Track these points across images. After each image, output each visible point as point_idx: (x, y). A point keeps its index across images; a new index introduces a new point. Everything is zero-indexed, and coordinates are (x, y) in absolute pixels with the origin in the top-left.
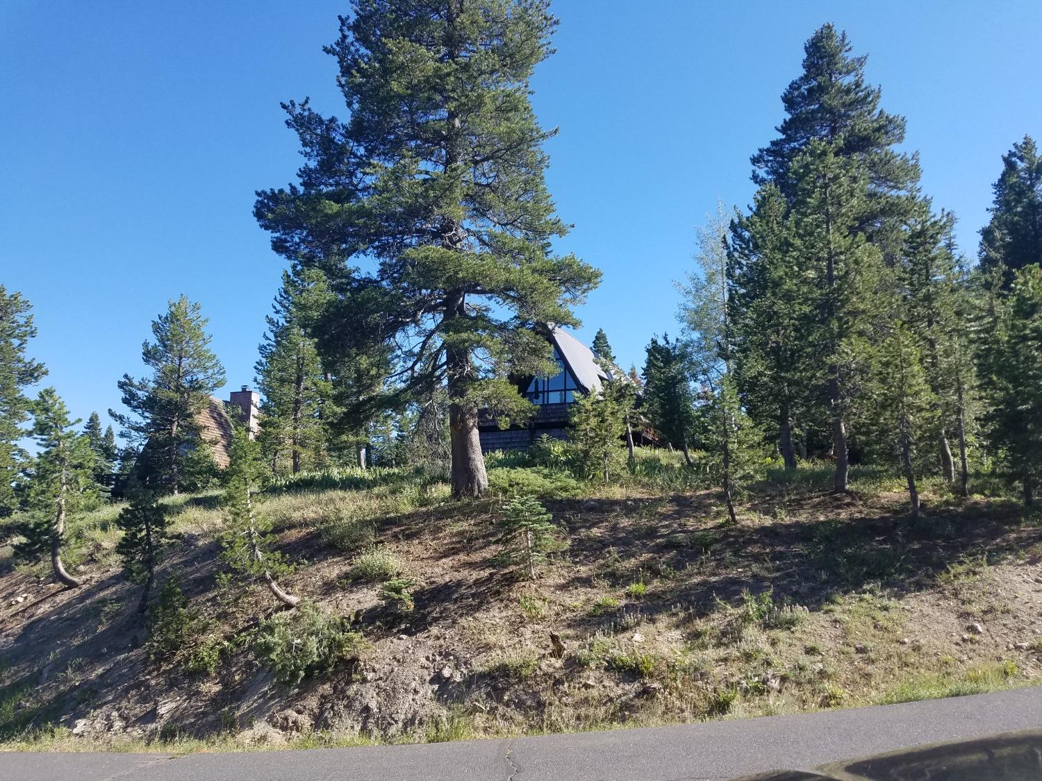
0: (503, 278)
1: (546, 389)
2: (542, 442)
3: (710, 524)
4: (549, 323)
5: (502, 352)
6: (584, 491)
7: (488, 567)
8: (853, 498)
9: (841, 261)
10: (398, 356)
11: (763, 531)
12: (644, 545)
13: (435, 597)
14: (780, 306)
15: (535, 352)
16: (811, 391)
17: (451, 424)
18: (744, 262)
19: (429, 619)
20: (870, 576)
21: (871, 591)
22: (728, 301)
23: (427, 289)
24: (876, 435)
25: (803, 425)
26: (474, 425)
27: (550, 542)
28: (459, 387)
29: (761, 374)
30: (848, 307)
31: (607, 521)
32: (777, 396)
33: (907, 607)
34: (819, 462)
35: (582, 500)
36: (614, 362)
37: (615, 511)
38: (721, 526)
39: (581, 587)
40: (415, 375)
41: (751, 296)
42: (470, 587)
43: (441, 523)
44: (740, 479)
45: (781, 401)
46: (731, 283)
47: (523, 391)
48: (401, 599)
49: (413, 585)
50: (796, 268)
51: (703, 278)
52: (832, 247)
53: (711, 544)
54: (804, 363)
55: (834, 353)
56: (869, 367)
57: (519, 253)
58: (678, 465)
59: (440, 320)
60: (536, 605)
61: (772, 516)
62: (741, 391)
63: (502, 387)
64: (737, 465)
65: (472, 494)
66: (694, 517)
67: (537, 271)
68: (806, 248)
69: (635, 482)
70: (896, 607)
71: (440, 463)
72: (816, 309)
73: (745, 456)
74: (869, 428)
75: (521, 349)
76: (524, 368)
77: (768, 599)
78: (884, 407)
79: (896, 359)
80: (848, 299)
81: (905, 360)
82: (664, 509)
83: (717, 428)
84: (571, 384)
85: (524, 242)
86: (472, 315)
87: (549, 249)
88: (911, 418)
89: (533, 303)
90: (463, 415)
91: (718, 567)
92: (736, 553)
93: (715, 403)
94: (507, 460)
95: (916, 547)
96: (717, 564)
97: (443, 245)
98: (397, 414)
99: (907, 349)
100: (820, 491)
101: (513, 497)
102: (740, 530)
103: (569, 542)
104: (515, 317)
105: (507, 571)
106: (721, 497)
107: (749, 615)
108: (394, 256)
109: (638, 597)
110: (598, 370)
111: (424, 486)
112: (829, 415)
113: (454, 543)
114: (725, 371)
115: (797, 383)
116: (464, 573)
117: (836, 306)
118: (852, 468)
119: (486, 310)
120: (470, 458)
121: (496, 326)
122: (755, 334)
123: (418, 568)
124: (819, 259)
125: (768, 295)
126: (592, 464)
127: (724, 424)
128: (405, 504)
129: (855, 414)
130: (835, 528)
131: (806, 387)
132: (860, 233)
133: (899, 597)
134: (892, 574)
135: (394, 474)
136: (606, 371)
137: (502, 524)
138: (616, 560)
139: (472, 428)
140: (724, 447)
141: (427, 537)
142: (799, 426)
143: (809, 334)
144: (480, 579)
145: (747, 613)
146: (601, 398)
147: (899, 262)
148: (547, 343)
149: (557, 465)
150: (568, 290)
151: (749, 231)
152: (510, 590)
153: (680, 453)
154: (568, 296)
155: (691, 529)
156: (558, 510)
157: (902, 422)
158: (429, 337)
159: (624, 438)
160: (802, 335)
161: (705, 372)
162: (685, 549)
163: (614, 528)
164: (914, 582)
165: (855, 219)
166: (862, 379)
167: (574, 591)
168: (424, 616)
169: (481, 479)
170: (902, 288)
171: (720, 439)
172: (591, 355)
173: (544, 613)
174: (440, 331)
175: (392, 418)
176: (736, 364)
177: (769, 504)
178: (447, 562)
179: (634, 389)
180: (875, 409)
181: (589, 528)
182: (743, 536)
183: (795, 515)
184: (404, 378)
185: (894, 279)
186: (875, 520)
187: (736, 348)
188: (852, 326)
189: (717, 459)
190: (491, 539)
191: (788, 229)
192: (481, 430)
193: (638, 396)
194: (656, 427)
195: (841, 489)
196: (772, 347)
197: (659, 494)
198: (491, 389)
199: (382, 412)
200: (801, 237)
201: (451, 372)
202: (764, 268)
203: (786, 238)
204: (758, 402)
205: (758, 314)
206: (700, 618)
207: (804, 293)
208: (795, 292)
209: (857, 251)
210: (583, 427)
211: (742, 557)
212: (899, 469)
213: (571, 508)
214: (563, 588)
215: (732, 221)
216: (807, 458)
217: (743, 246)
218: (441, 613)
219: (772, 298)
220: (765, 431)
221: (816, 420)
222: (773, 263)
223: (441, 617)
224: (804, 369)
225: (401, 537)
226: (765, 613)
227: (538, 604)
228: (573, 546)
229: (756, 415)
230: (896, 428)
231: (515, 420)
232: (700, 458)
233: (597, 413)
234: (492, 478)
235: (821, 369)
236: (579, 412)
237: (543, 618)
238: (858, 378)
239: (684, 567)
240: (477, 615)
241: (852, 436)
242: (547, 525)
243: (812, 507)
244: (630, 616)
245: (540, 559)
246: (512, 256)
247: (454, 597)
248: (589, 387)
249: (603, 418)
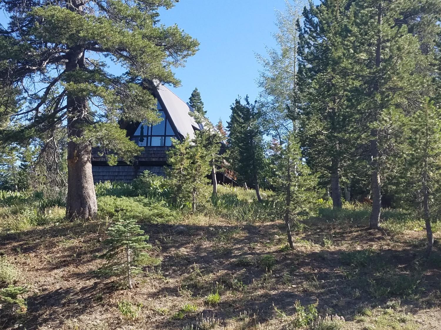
0: (118, 40)
1: (150, 134)
2: (144, 177)
3: (273, 248)
4: (154, 80)
5: (114, 102)
6: (175, 218)
7: (93, 277)
8: (383, 234)
9: (387, 47)
10: (25, 98)
11: (313, 256)
12: (221, 263)
13: (45, 302)
14: (338, 80)
15: (141, 103)
16: (357, 149)
17: (69, 158)
18: (312, 43)
19: (40, 320)
20: (393, 295)
21: (393, 307)
22: (298, 73)
23: (52, 43)
24: (404, 186)
25: (349, 175)
26: (88, 160)
27: (146, 257)
28: (76, 128)
29: (319, 133)
30: (390, 84)
31: (192, 242)
32: (330, 151)
33: (419, 320)
34: (359, 204)
35: (174, 225)
36: (205, 116)
37: (200, 235)
38: (282, 250)
39: (169, 295)
40: (39, 115)
41: (315, 71)
42: (77, 294)
43: (56, 239)
44: (298, 214)
45: (332, 155)
46: (301, 59)
47: (131, 135)
48: (15, 303)
49: (28, 291)
50: (352, 51)
51: (280, 52)
52: (381, 35)
53: (273, 264)
54: (352, 126)
55: (376, 120)
56: (402, 133)
57: (132, 20)
58: (250, 201)
59: (62, 71)
60: (132, 310)
61: (321, 245)
62: (303, 145)
63: (113, 130)
64: (296, 203)
65: (83, 217)
66: (261, 242)
67: (146, 37)
68: (361, 34)
69: (216, 212)
70: (411, 320)
71: (57, 189)
72: (365, 84)
73: (303, 197)
74: (398, 180)
75: (130, 100)
76: (132, 115)
77: (314, 310)
78: (411, 164)
79: (423, 128)
80: (390, 78)
81: (429, 129)
82: (238, 235)
83: (283, 173)
84: (170, 131)
85: (136, 11)
86: (90, 69)
87: (157, 19)
88: (431, 174)
89: (142, 63)
90: (79, 151)
91: (277, 283)
92: (291, 273)
93: (282, 154)
94: (115, 190)
95: (429, 274)
96: (277, 281)
97: (67, 6)
98: (21, 146)
99: (432, 120)
100: (358, 227)
101: (117, 220)
102: (296, 255)
103: (161, 258)
104: (127, 73)
105: (109, 281)
106: (283, 228)
107: (299, 322)
108: (24, 12)
109: (214, 305)
110: (192, 121)
111: (43, 208)
112: (369, 168)
113: (65, 256)
114: (292, 129)
115: (346, 142)
116: (73, 282)
117: (380, 83)
118: (384, 210)
119: (102, 65)
120: (83, 187)
121: (110, 80)
122: (317, 101)
123: (33, 277)
124: (370, 45)
125: (329, 71)
126: (184, 197)
127: (288, 171)
128: (25, 224)
129: (389, 169)
130: (368, 257)
131: (353, 145)
132: (404, 25)
133: (414, 312)
134: (410, 294)
135: (16, 197)
136: (198, 123)
137: (107, 242)
138: (198, 275)
139: (86, 163)
140: (288, 188)
141: (43, 251)
142: (345, 175)
143: (359, 104)
144: (86, 287)
145: (298, 320)
146: (193, 144)
147: (432, 50)
148: (152, 97)
149: (155, 196)
150: (171, 55)
151: (317, 17)
152: (111, 297)
153: (253, 191)
154: (170, 59)
155: (258, 252)
156: (154, 233)
157: (424, 177)
158: (53, 83)
159: (209, 177)
160: (353, 104)
161: (276, 128)
162: (253, 268)
163: (198, 249)
164: (426, 301)
165: (401, 14)
166: (396, 142)
167: (164, 299)
168: (36, 318)
169: (92, 206)
170: (432, 72)
171: (285, 182)
172: (187, 109)
173: (137, 316)
174: (62, 80)
175: (17, 150)
176: (301, 124)
177: (319, 235)
178: (59, 272)
179: (220, 138)
180: (404, 165)
181: (178, 248)
182: (298, 260)
183: (338, 245)
184: (29, 117)
185: (427, 64)
186: (399, 251)
187: (301, 111)
188: (392, 99)
189: (281, 198)
190: (97, 254)
191: (348, 18)
192: (94, 164)
193: (223, 144)
194: (235, 170)
195: (375, 226)
196: (329, 112)
197: (234, 223)
198: (104, 131)
199: (9, 144)
200: (358, 25)
201: (70, 115)
202: (328, 49)
203: (346, 25)
204: (316, 155)
205: (320, 85)
206: (261, 323)
207: (356, 71)
208: (349, 69)
209: (400, 40)
210: (177, 167)
211: (296, 275)
212: (419, 213)
213: (165, 231)
214: (154, 295)
215: (305, 8)
216: (350, 201)
217: (313, 29)
218: (51, 315)
219: (332, 73)
220: (319, 178)
221: (359, 171)
222: (335, 46)
223: (50, 319)
224: (352, 131)
225: (19, 250)
226: (311, 321)
227: (133, 308)
228: (164, 262)
229: (313, 165)
230: (419, 181)
231: (123, 157)
232: (268, 196)
233: (189, 157)
234: (101, 204)
235: (365, 132)
236: (175, 154)
237: (137, 320)
238: (393, 140)
239: (251, 282)
240: (81, 317)
241: (385, 185)
242: (144, 244)
243: (352, 239)
244: (206, 319)
245: (137, 272)
246: (126, 22)
247: (63, 302)
248: (185, 135)
249: (194, 161)
